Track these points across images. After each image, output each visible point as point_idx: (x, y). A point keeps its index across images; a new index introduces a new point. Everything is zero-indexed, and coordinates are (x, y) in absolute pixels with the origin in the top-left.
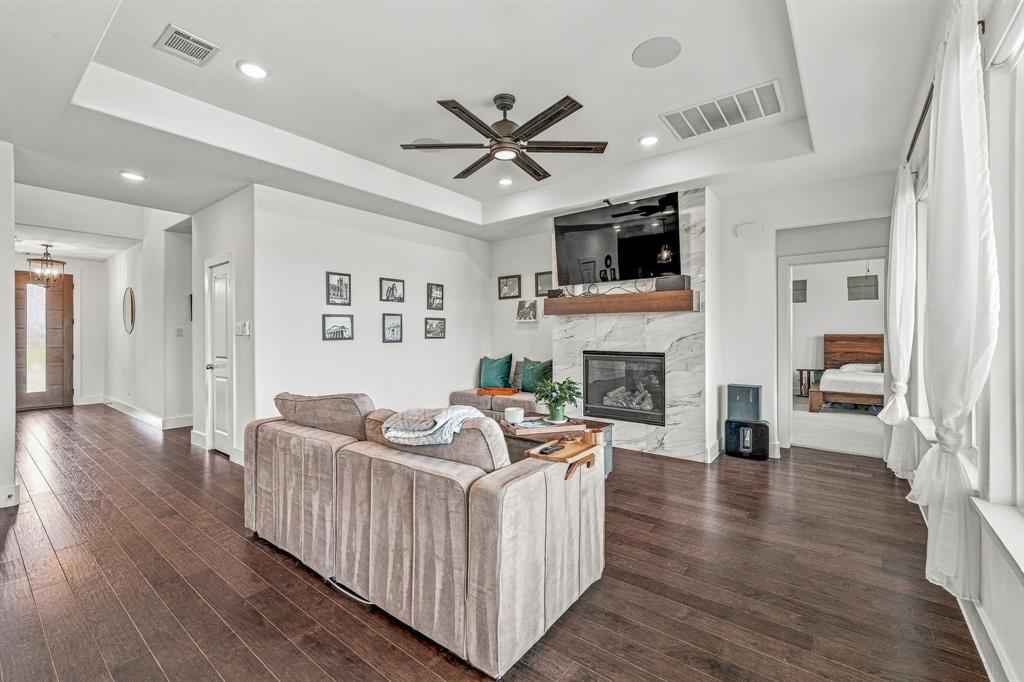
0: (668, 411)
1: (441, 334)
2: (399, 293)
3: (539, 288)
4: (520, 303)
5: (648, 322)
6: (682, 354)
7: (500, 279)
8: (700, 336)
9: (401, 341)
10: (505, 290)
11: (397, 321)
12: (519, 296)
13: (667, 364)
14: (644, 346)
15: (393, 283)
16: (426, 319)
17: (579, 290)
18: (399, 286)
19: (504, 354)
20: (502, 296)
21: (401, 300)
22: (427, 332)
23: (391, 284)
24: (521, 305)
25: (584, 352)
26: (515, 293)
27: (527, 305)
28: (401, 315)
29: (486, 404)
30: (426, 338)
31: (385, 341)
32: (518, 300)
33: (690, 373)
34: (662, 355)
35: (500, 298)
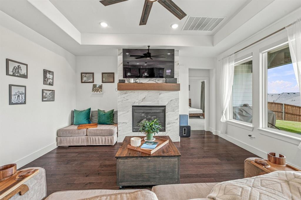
0: (167, 126)
1: (52, 99)
2: (23, 71)
3: (104, 79)
4: (94, 85)
5: (160, 95)
6: (172, 106)
7: (82, 73)
8: (177, 99)
9: (25, 103)
10: (85, 79)
11: (22, 90)
12: (93, 82)
13: (167, 109)
14: (159, 103)
15: (19, 64)
16: (43, 90)
17: (132, 80)
18: (23, 67)
19: (86, 108)
20: (83, 81)
21: (25, 76)
22: (43, 97)
23: (17, 65)
24: (95, 86)
25: (133, 106)
26: (91, 80)
27: (97, 86)
28: (25, 87)
29: (84, 133)
30: (43, 101)
31: (11, 103)
32: (92, 84)
33: (175, 112)
34: (165, 106)
35: (82, 82)
